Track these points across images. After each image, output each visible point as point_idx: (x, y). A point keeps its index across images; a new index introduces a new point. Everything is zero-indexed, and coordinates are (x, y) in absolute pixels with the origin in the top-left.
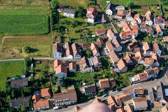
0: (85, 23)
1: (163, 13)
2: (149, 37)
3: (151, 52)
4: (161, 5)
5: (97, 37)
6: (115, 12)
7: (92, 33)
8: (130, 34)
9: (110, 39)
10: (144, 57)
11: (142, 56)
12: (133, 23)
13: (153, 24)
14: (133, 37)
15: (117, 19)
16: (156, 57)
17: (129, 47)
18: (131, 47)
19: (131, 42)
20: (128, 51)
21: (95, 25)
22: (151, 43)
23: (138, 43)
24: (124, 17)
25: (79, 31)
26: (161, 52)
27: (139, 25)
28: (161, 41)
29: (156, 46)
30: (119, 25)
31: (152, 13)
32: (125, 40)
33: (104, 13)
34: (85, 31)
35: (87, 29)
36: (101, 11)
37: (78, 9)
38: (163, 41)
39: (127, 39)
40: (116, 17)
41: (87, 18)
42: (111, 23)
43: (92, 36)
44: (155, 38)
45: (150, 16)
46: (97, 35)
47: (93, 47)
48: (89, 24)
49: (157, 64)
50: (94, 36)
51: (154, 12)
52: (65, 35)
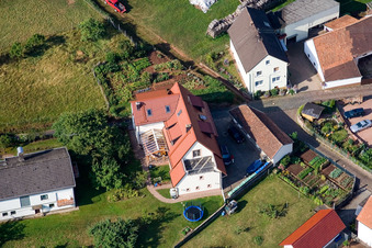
21: (239, 201)
37: (74, 138)
42: (326, 146)
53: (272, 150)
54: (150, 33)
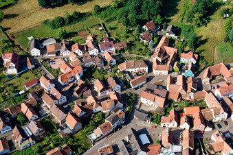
0: (4, 77)
1: (109, 34)
2: (99, 71)
3: (107, 91)
4: (103, 24)
5: (27, 92)
6: (43, 50)
7: (19, 88)
8: (72, 74)
9: (46, 89)
10: (99, 102)
11: (96, 100)
12: (73, 59)
13: (100, 51)
14: (78, 78)
15: (49, 59)
16: (115, 96)
17: (75, 94)
18: (78, 92)
19: (77, 85)
20: (76, 99)
22: (104, 78)
23: (86, 84)
24: (58, 54)
26: (120, 87)
27: (81, 59)
28: (116, 72)
29: (111, 81)
30: (55, 67)
31: (95, 38)
32: (68, 85)
33: (29, 55)
34: (8, 88)
35: (10, 85)
36: (24, 54)
38: (119, 71)
39: (70, 83)
40: (47, 56)
41: (6, 69)
43: (20, 93)
44: (108, 70)
45: (93, 43)
46: (27, 89)
47: (24, 108)
48: (11, 77)
49: (120, 105)
50: (23, 92)
51: (96, 36)
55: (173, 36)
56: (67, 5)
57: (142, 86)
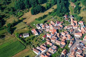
0: (35, 36)
1: (56, 20)
2: (60, 30)
3: (66, 35)
4: (53, 17)
5: (45, 39)
7: (41, 39)
9: (50, 37)
12: (52, 28)
16: (69, 35)
21: (39, 35)
25: (36, 40)
28: (64, 30)
30: (47, 31)
35: (38, 38)
36: (36, 29)
39: (54, 34)
42: (44, 32)
51: (53, 21)
52: (33, 45)
53: (41, 32)
54: (31, 26)
55: (73, 18)
56: (40, 13)
57: (73, 32)
